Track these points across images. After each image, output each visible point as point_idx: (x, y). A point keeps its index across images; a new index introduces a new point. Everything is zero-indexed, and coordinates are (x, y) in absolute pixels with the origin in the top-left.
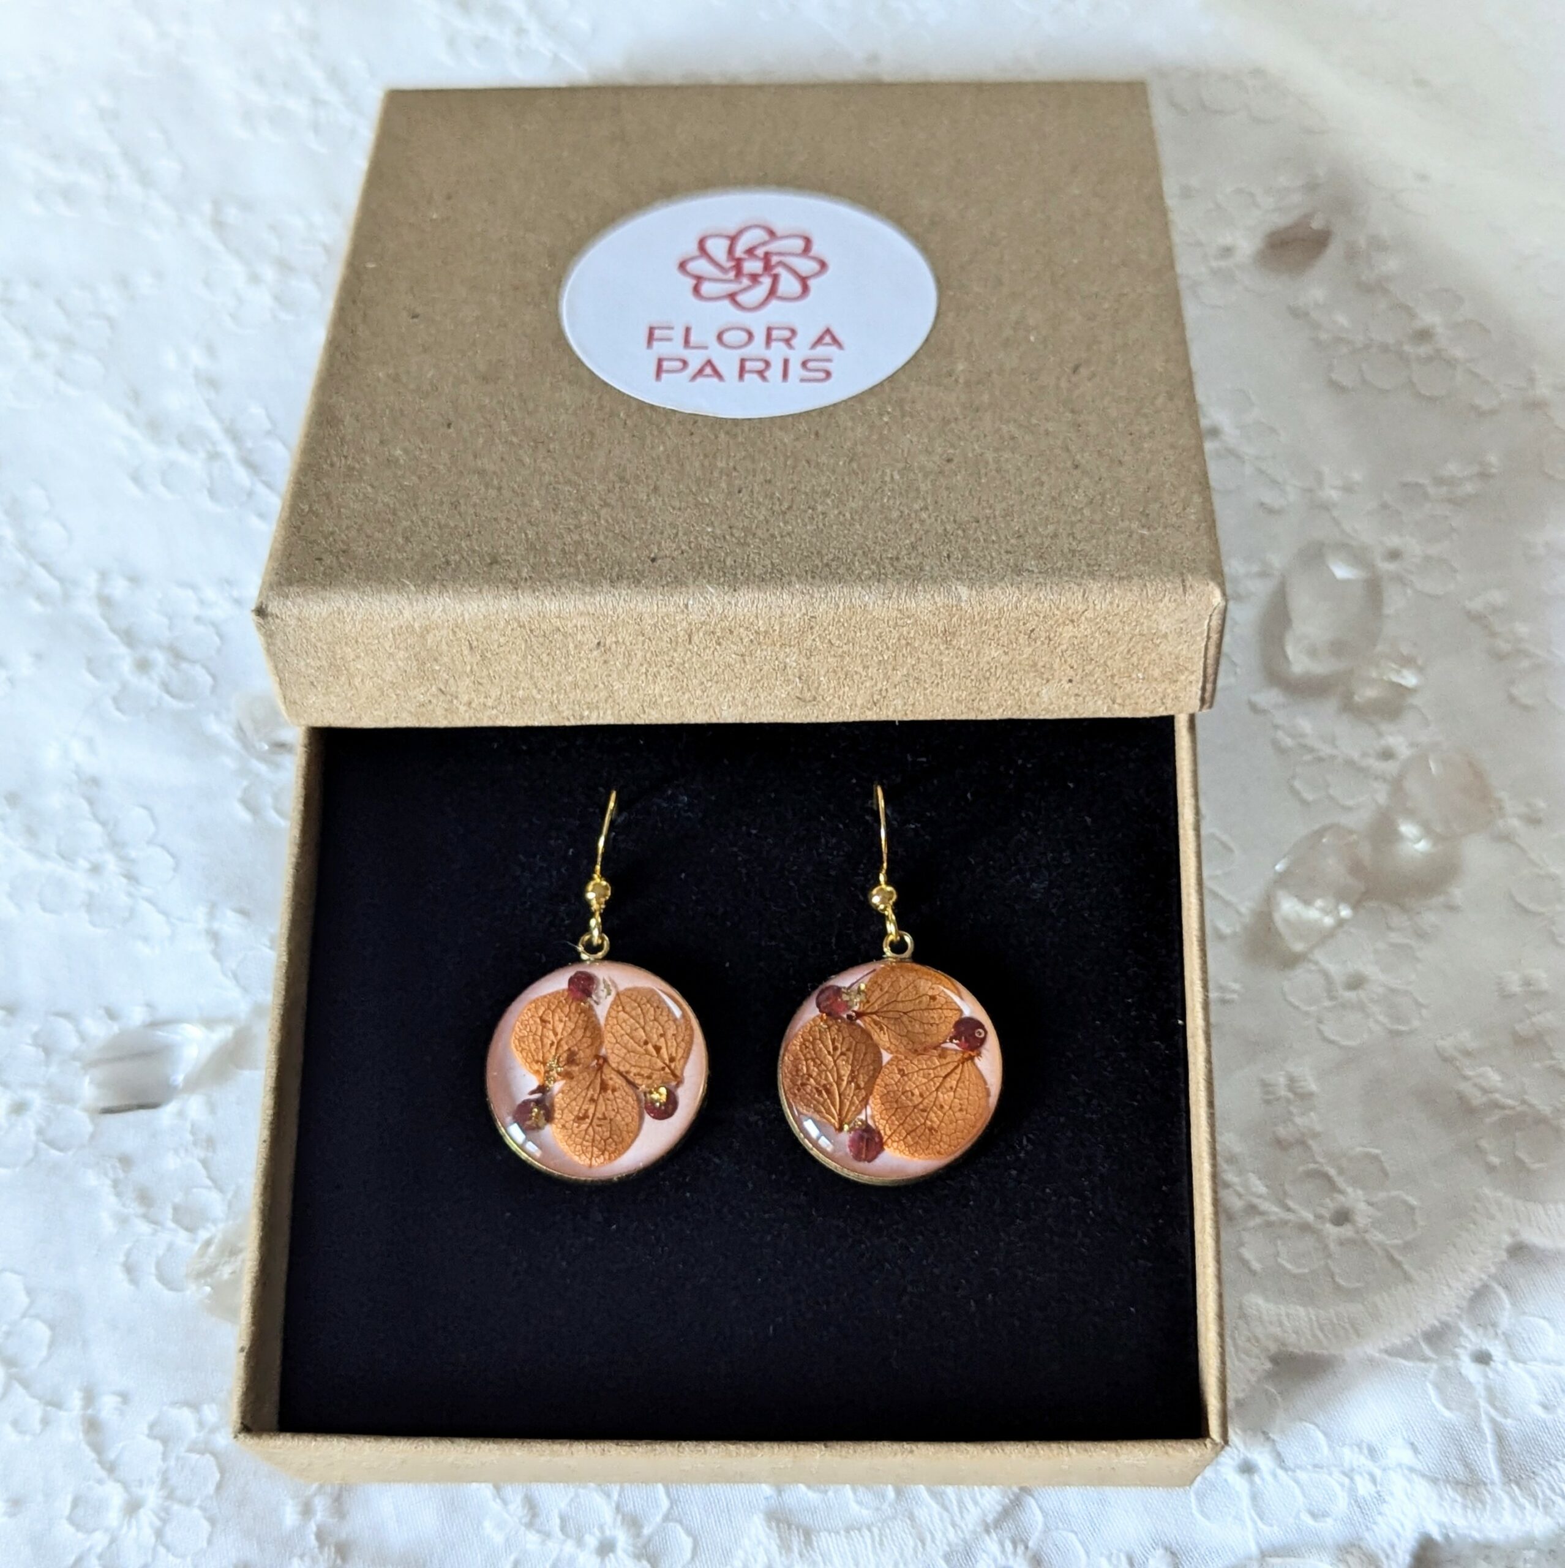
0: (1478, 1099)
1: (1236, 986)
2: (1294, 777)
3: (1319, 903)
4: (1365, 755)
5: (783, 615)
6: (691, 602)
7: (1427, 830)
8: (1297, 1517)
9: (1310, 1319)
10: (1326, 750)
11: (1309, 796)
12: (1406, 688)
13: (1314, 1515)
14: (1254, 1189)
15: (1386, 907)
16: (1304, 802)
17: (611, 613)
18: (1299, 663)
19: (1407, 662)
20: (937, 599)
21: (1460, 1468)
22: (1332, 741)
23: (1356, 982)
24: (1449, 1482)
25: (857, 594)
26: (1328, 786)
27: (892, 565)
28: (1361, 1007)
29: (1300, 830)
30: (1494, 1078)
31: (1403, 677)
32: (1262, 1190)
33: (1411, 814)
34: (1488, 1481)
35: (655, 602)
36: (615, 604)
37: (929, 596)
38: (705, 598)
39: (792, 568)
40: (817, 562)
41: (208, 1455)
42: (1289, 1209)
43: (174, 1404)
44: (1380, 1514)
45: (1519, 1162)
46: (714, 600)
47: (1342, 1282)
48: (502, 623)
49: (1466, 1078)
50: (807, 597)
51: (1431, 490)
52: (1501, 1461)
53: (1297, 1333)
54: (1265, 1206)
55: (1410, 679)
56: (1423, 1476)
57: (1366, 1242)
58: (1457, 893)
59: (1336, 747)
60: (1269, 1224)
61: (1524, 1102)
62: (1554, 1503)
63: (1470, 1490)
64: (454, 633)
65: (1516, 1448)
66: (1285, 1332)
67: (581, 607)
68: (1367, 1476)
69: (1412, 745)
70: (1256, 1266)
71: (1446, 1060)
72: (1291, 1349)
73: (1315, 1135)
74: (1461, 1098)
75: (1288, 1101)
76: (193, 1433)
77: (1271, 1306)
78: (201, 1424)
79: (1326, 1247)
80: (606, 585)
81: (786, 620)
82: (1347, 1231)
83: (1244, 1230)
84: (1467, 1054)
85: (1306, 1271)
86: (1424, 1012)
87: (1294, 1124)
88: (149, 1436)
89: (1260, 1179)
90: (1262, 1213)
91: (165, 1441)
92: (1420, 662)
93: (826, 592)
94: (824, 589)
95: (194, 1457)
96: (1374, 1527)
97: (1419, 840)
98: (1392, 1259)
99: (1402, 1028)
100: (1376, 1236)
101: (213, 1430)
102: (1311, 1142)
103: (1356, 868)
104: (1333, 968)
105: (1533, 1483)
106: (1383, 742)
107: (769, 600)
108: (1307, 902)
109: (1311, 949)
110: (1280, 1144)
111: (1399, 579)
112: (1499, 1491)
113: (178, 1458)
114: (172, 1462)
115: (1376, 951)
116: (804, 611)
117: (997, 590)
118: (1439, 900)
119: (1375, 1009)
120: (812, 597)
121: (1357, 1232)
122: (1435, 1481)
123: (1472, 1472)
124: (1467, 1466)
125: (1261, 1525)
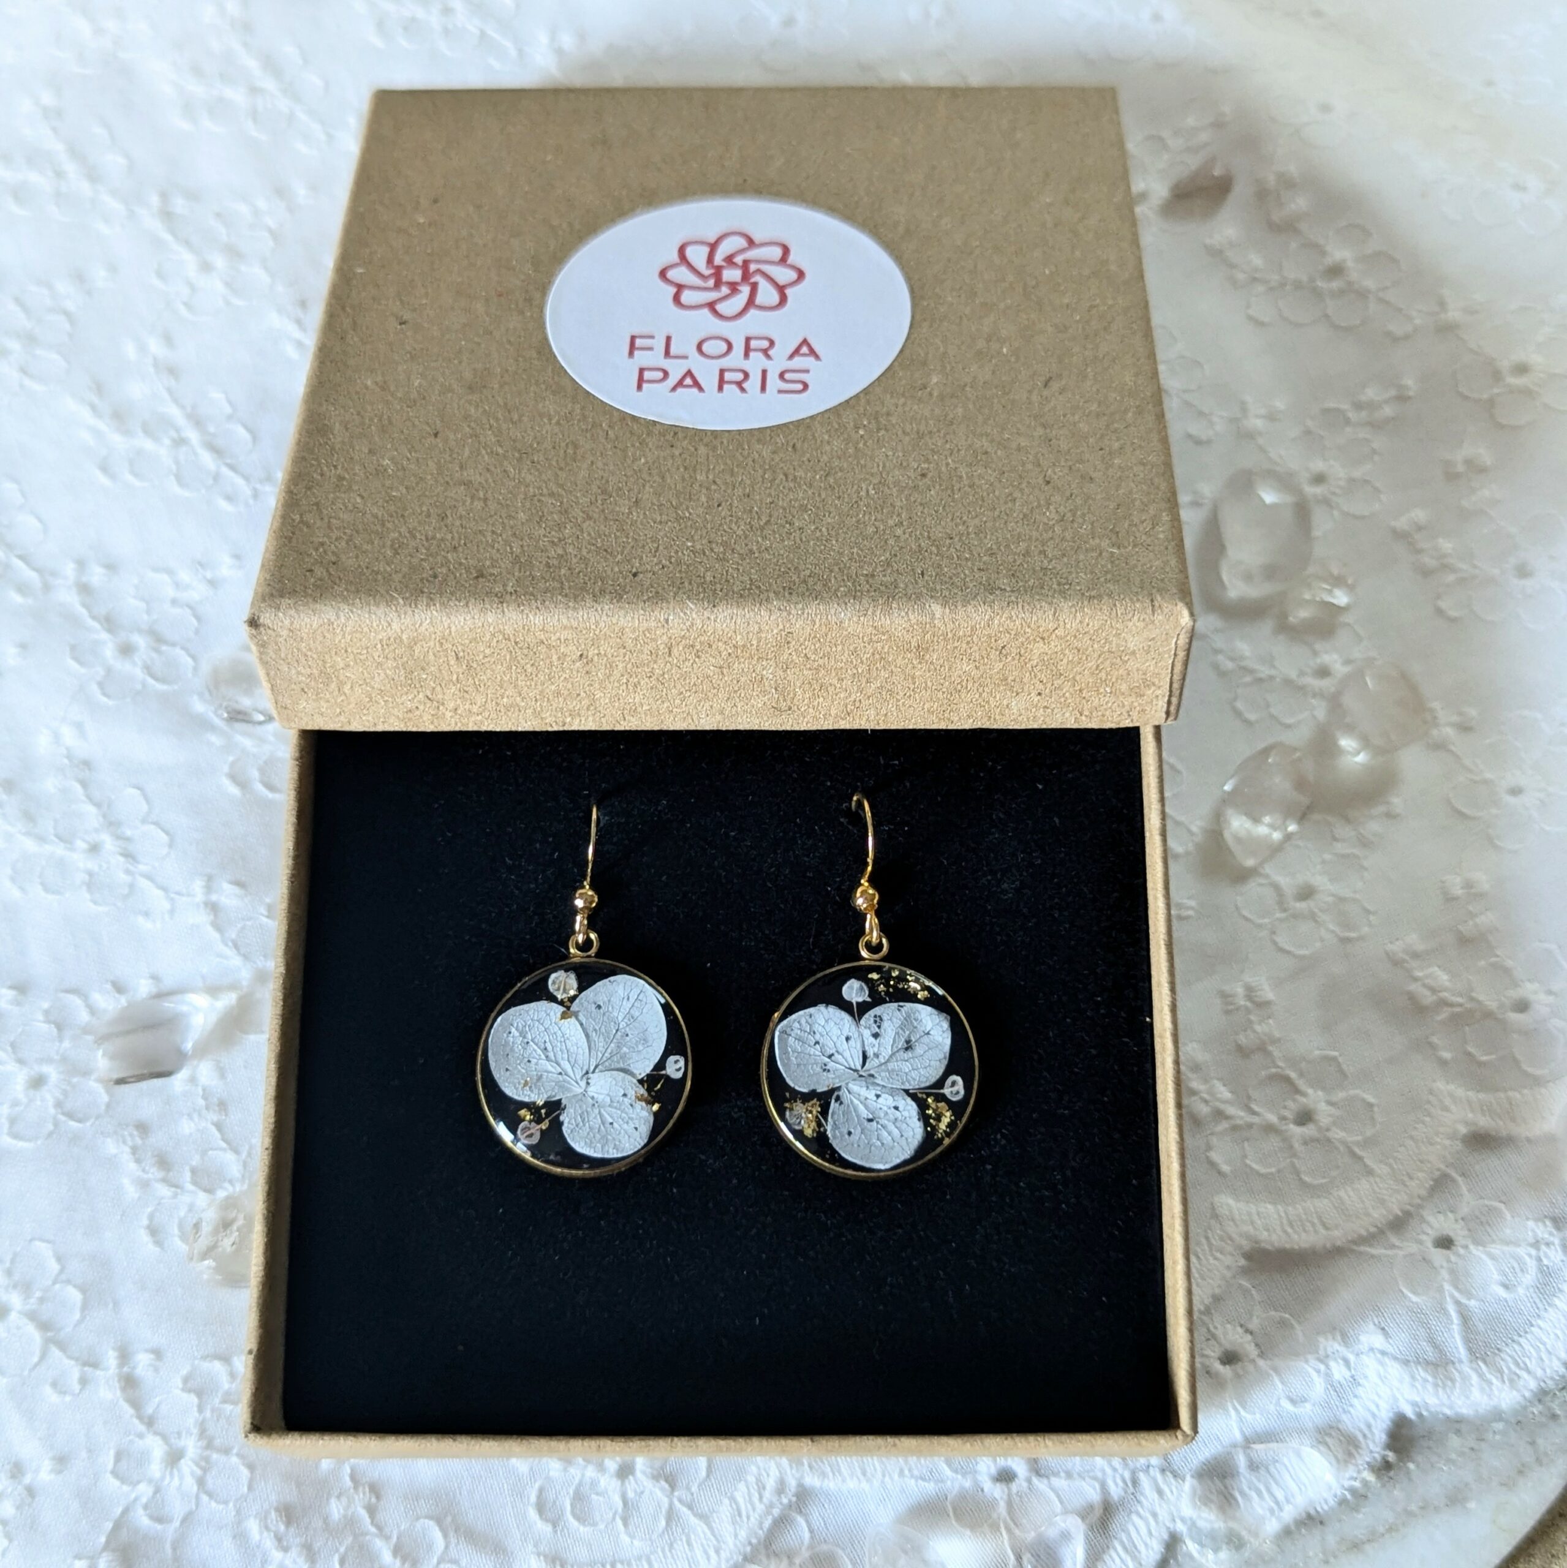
0: (1428, 999)
1: (1192, 903)
2: (1235, 699)
3: (1267, 819)
4: (1302, 673)
5: (760, 631)
6: (671, 617)
7: (1366, 742)
8: (1278, 1403)
9: (1280, 1216)
10: (1264, 671)
11: (1252, 717)
12: (1339, 607)
13: (1294, 1402)
14: (1219, 1096)
15: (1329, 818)
16: (1248, 723)
17: (593, 627)
18: (1236, 589)
19: (1338, 581)
20: (911, 617)
21: (1429, 1349)
22: (1269, 660)
23: (1307, 893)
24: (1419, 1363)
25: (833, 611)
26: (1268, 706)
27: (868, 582)
28: (1313, 917)
29: (1244, 750)
30: (1443, 978)
31: (1334, 597)
32: (1227, 1095)
33: (1350, 729)
34: (1456, 1360)
35: (636, 616)
36: (598, 618)
37: (903, 614)
38: (685, 614)
39: (770, 585)
40: (795, 577)
42: (1254, 1113)
43: (205, 1358)
44: (1356, 1396)
45: (1469, 1054)
46: (694, 616)
47: (1307, 1179)
48: (488, 636)
49: (1416, 979)
50: (785, 614)
51: (1352, 415)
52: (1467, 1341)
53: (1268, 1230)
54: (1231, 1110)
55: (1341, 598)
56: (1395, 1359)
57: (1329, 1140)
58: (1397, 802)
59: (1274, 667)
60: (1235, 1128)
61: (1472, 999)
62: (1519, 1377)
63: (1440, 1369)
64: (441, 644)
65: (1481, 1327)
66: (1255, 1228)
67: (565, 621)
68: (1341, 1362)
69: (1347, 662)
70: (1225, 1168)
71: (1396, 963)
72: (1263, 1245)
73: (1275, 1041)
74: (1412, 997)
75: (1247, 1009)
76: (226, 1384)
77: (1241, 1205)
79: (1291, 1147)
80: (589, 602)
81: (763, 635)
82: (1309, 1130)
83: (1212, 1134)
84: (1416, 955)
85: (1273, 1170)
86: (1372, 918)
87: (1254, 1031)
88: (183, 1390)
89: (1224, 1085)
90: (1228, 1118)
91: (200, 1394)
92: (1350, 582)
93: (803, 609)
94: (801, 606)
96: (1351, 1409)
97: (1358, 753)
98: (1353, 1154)
99: (1353, 935)
100: (1337, 1134)
102: (1270, 1048)
103: (1301, 784)
104: (1283, 881)
105: (1497, 1359)
106: (1319, 661)
107: (747, 616)
108: (1256, 820)
109: (1262, 863)
110: (1243, 1052)
111: (1326, 502)
112: (1466, 1368)
113: (212, 1410)
114: (208, 1414)
115: (1324, 862)
116: (781, 627)
117: (970, 607)
118: (1381, 809)
119: (1323, 917)
120: (789, 613)
121: (1320, 1129)
122: (1406, 1363)
123: (1441, 1351)
124: (1436, 1346)
125: (1243, 1413)
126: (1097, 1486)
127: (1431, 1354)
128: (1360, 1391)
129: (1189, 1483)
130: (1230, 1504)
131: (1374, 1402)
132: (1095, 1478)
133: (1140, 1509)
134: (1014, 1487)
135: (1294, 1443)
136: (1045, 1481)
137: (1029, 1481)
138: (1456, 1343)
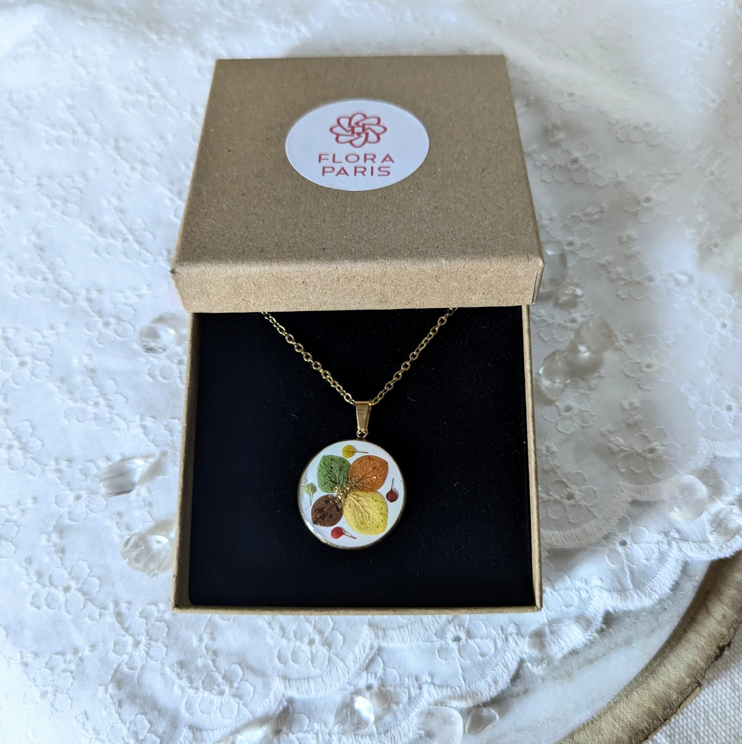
6: (339, 266)
8: (561, 607)
9: (561, 536)
13: (567, 607)
17: (308, 271)
21: (618, 585)
35: (325, 267)
36: (310, 267)
41: (163, 622)
43: (148, 604)
44: (590, 604)
56: (606, 589)
57: (579, 505)
64: (248, 279)
66: (551, 541)
67: (296, 269)
72: (555, 547)
76: (156, 614)
78: (159, 611)
80: (306, 260)
82: (572, 502)
85: (558, 517)
88: (140, 617)
91: (146, 618)
95: (158, 623)
101: (164, 612)
112: (632, 592)
113: (152, 625)
114: (150, 626)
122: (609, 591)
123: (623, 586)
124: (621, 584)
125: (548, 612)
126: (493, 641)
127: (619, 587)
128: (592, 602)
129: (527, 639)
130: (543, 647)
131: (597, 606)
132: (491, 638)
133: (509, 650)
134: (461, 643)
135: (567, 622)
136: (473, 640)
137: (467, 640)
138: (629, 583)
